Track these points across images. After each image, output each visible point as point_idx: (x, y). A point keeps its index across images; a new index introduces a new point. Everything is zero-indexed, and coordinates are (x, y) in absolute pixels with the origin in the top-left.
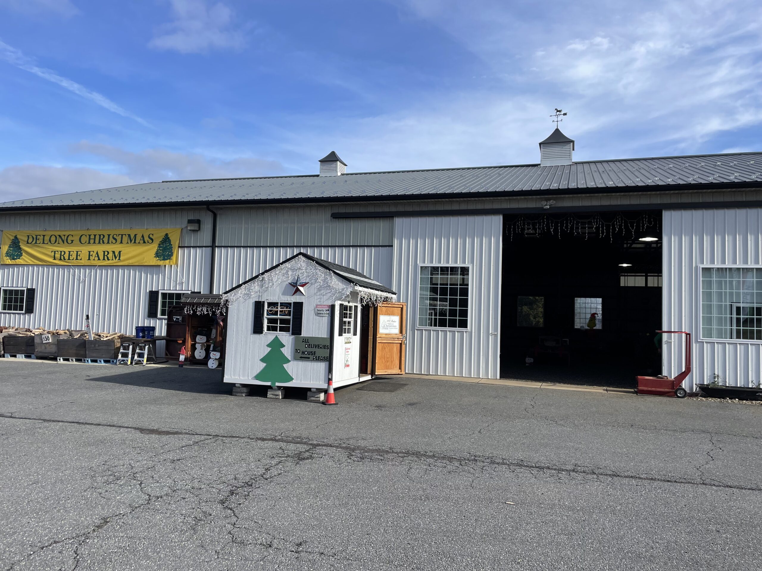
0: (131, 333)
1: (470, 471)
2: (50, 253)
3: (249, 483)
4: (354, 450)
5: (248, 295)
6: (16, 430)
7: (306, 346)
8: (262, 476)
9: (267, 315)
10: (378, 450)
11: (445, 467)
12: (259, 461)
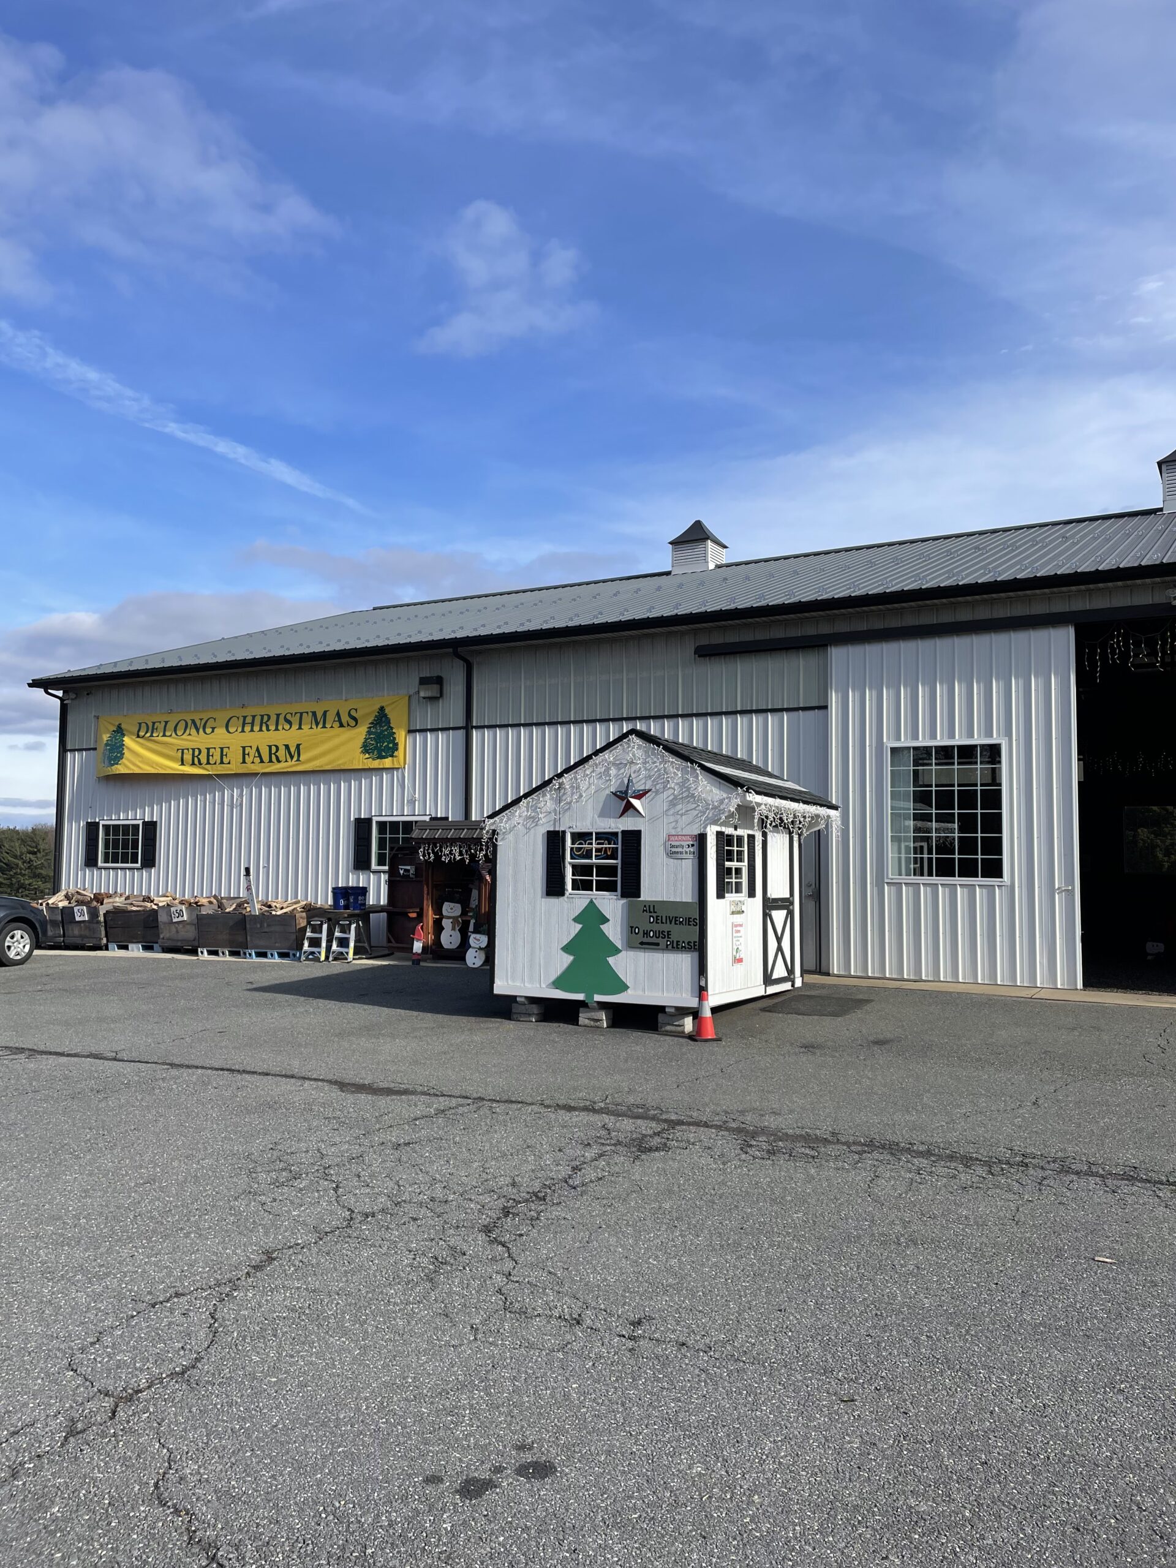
0: (325, 899)
1: (1011, 1187)
2: (173, 753)
3: (541, 1195)
4: (754, 1135)
5: (534, 819)
6: (123, 1083)
7: (652, 920)
8: (566, 1182)
9: (572, 858)
10: (807, 1137)
11: (954, 1177)
12: (560, 1150)
